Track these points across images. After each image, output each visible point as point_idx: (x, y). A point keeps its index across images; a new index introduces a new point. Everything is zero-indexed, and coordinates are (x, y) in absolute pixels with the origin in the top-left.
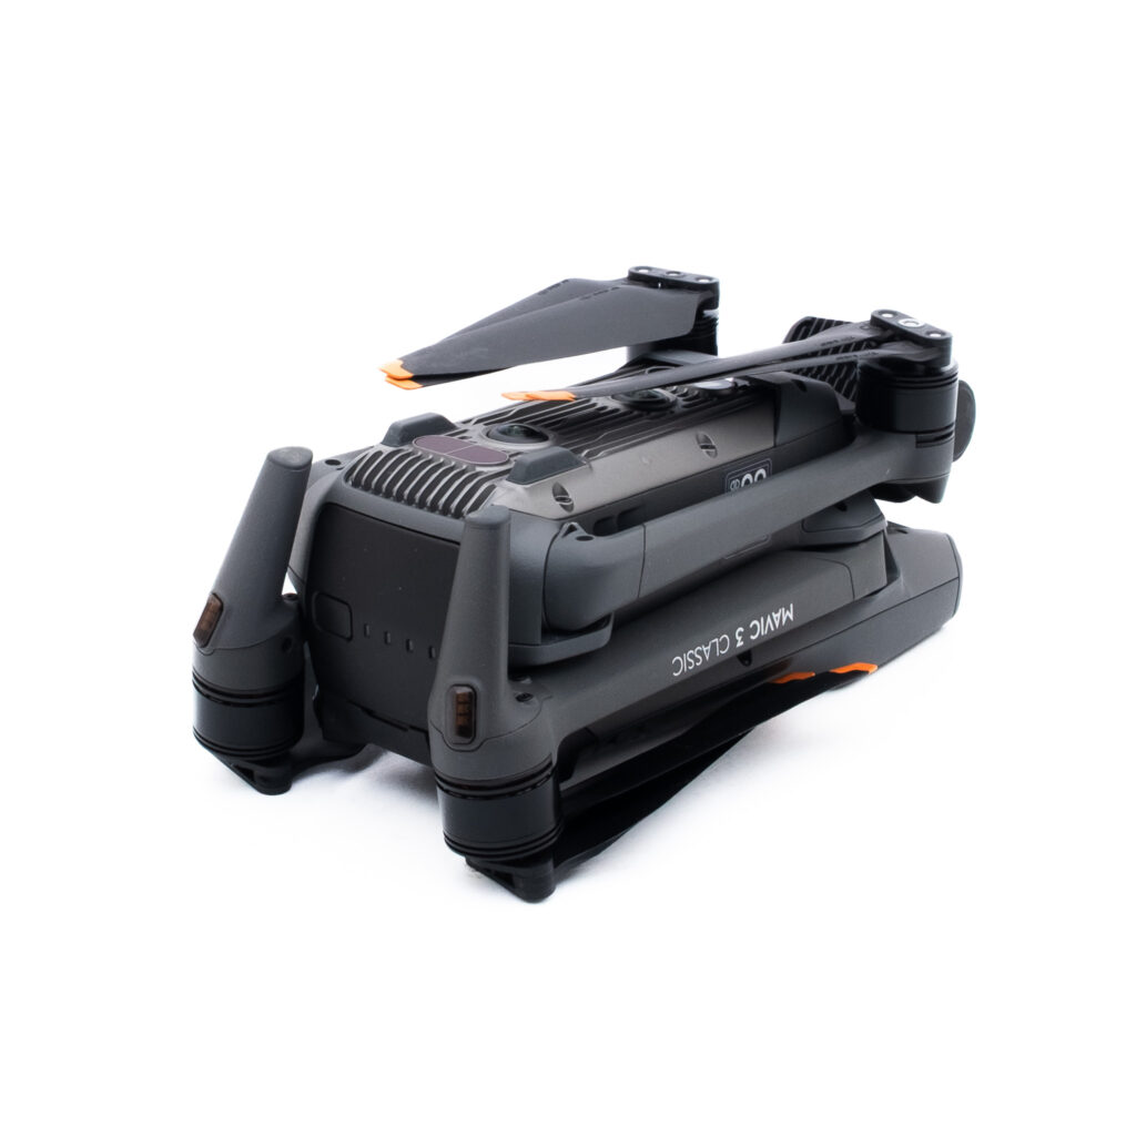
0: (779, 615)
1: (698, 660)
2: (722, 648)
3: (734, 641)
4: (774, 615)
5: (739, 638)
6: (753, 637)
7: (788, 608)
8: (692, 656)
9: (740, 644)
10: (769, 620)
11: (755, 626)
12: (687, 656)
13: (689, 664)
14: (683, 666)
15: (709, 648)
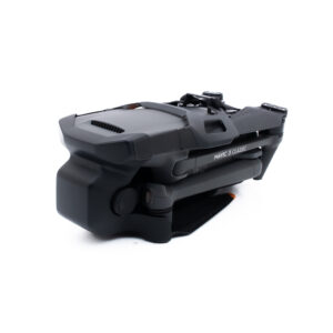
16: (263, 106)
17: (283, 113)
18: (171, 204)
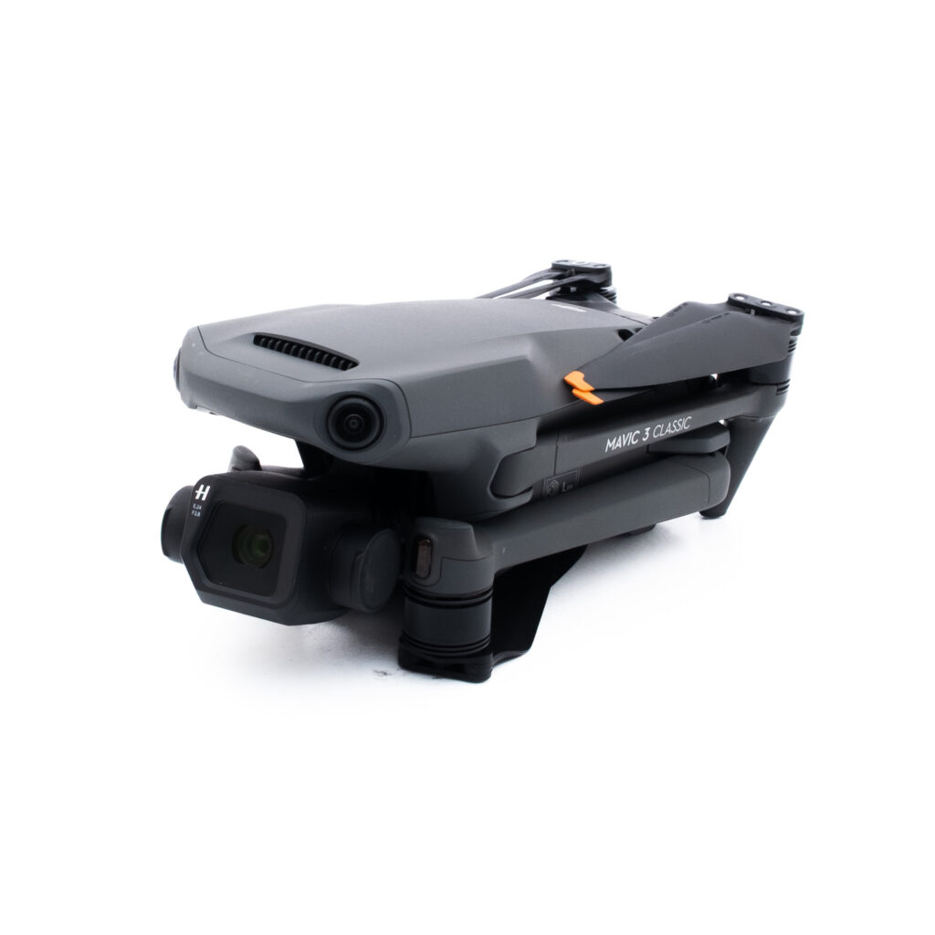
0: (617, 445)
1: (676, 424)
2: (659, 429)
3: (651, 432)
4: (620, 446)
5: (647, 434)
6: (638, 432)
7: (610, 449)
8: (678, 427)
9: (648, 429)
10: (624, 443)
11: (635, 440)
12: (681, 428)
13: (681, 423)
14: (684, 423)
15: (667, 431)
16: (733, 303)
17: (792, 321)
18: (488, 582)
